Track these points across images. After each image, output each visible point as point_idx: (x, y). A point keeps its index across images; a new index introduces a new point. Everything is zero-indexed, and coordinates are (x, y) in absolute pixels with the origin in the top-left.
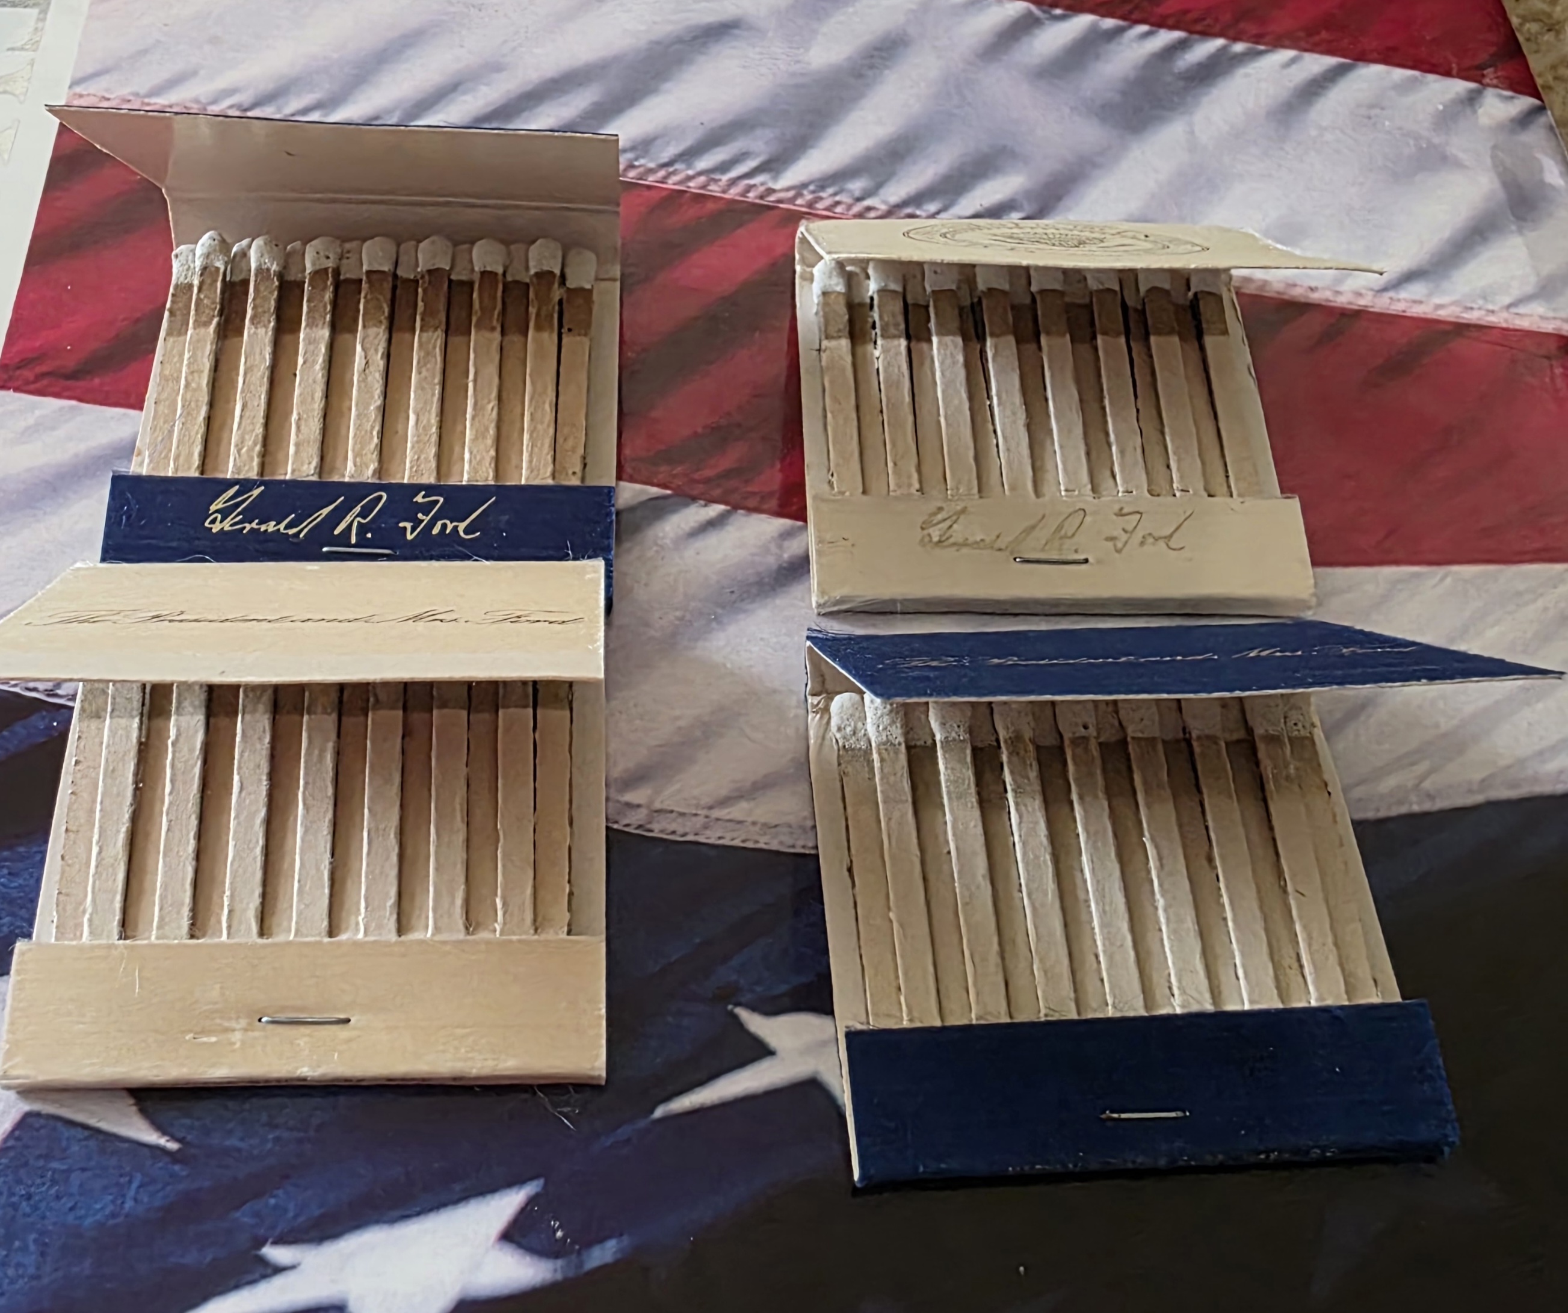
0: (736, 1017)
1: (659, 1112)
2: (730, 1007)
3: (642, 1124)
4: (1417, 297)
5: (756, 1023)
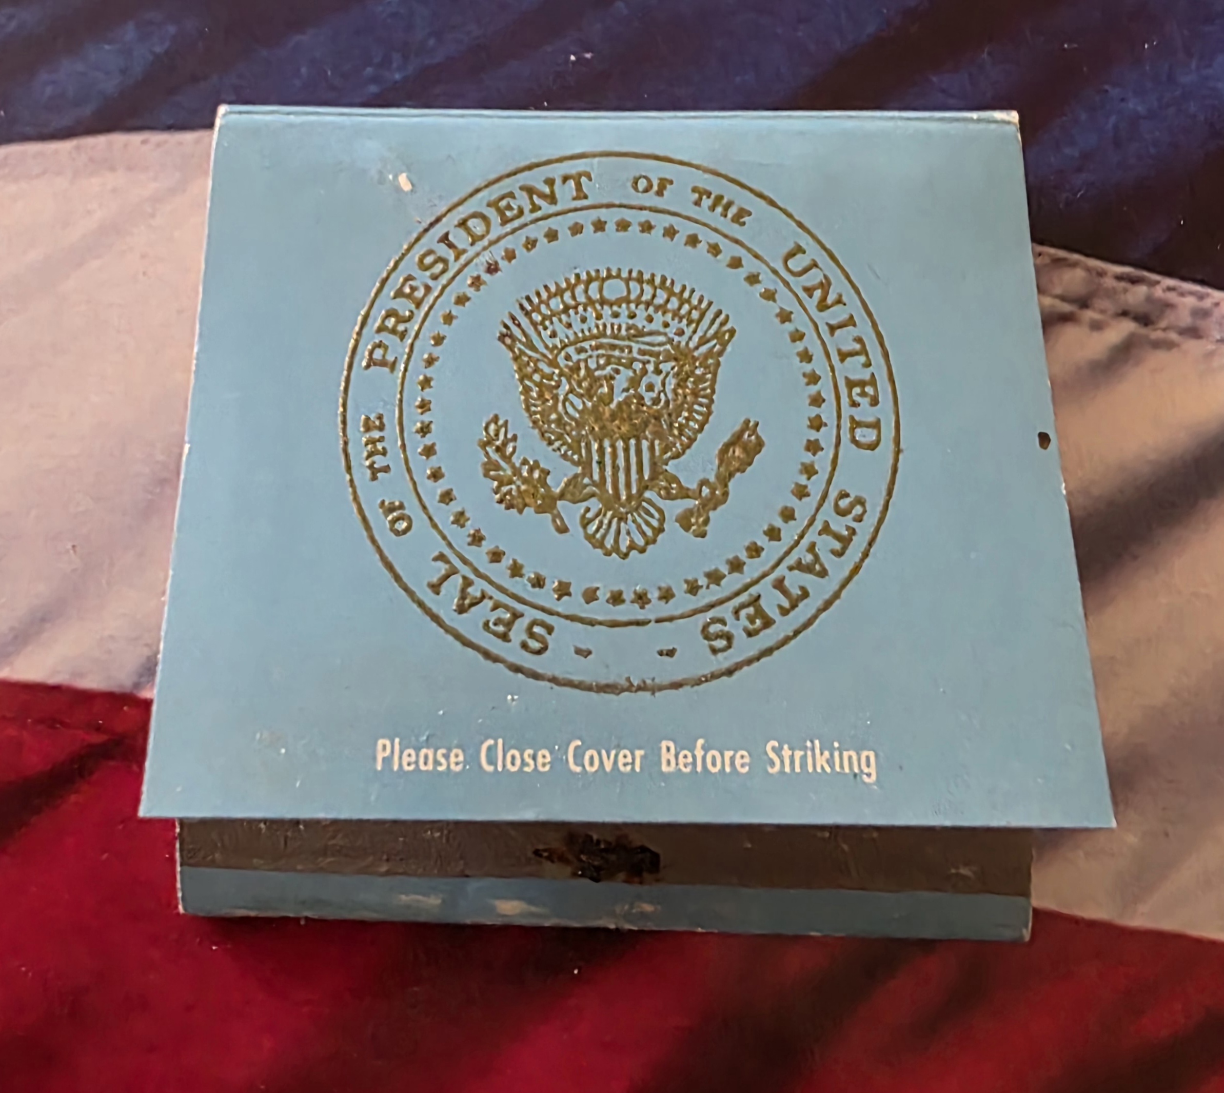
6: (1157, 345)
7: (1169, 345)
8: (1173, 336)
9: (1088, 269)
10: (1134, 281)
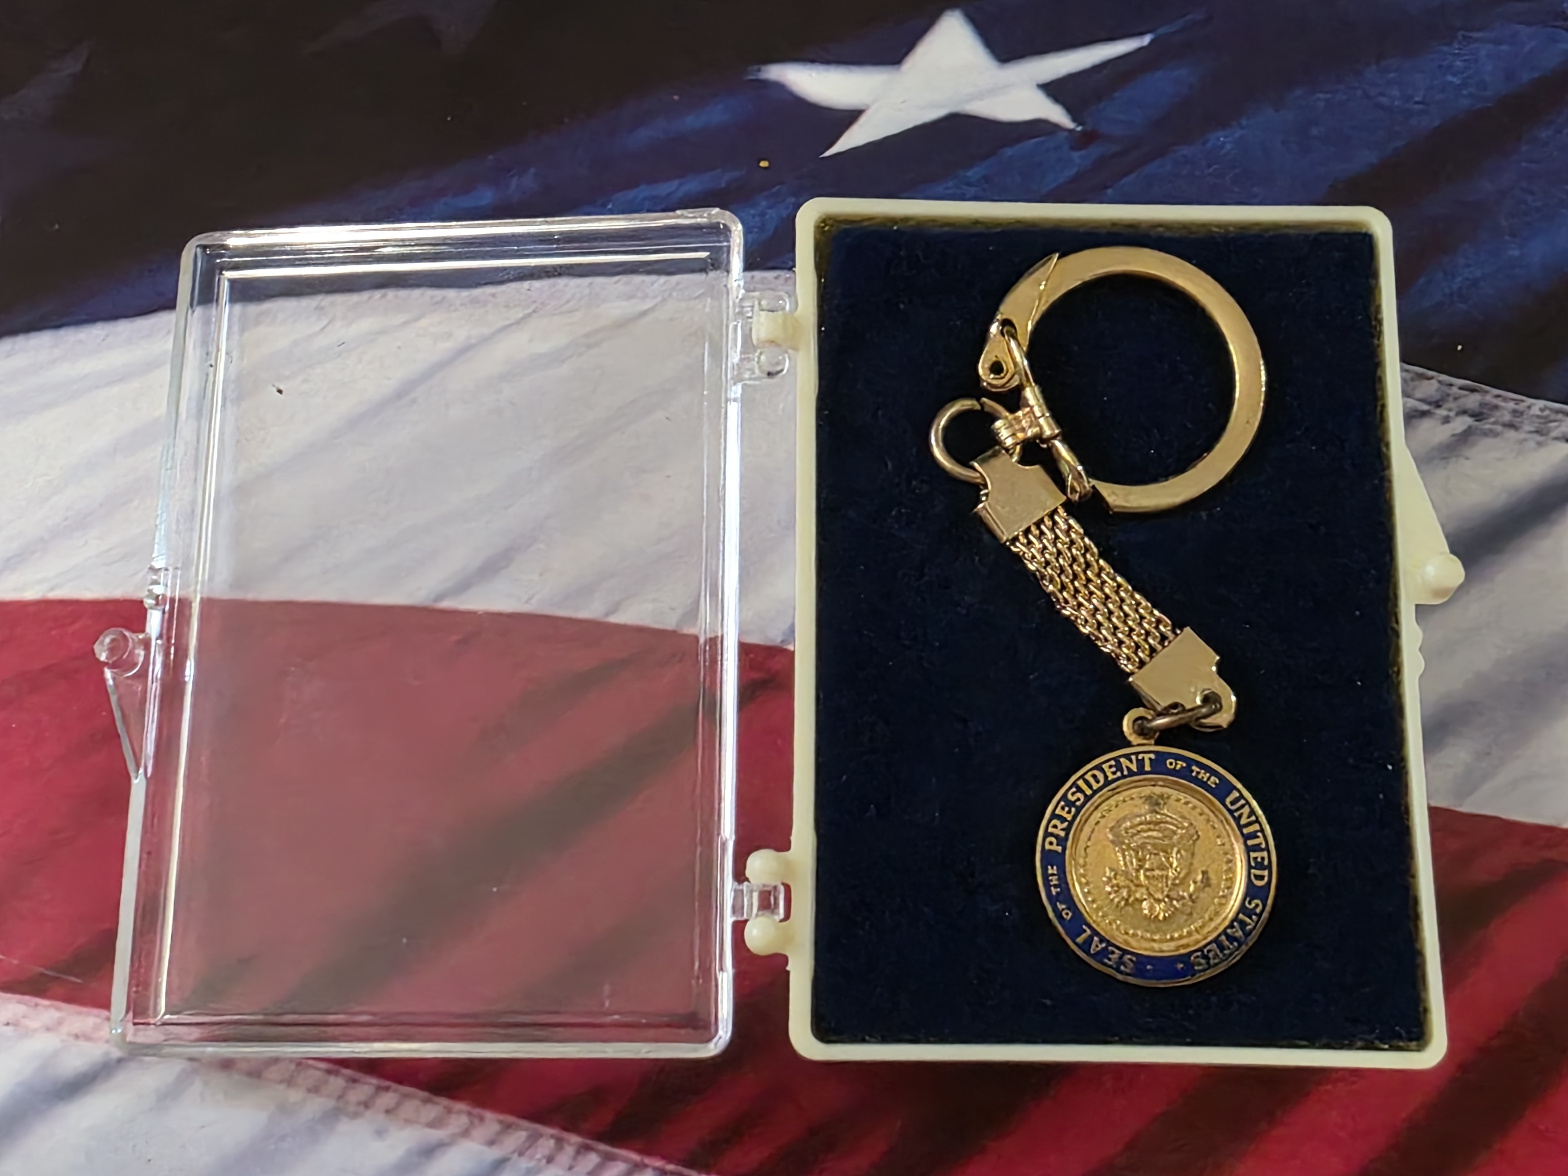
0: (1074, 120)
1: (1146, 40)
2: (1079, 129)
3: (1162, 30)
4: (83, 1044)
5: (1056, 114)
6: (1486, 434)
7: (1495, 434)
8: (1499, 428)
9: (1440, 382)
10: (1473, 390)
